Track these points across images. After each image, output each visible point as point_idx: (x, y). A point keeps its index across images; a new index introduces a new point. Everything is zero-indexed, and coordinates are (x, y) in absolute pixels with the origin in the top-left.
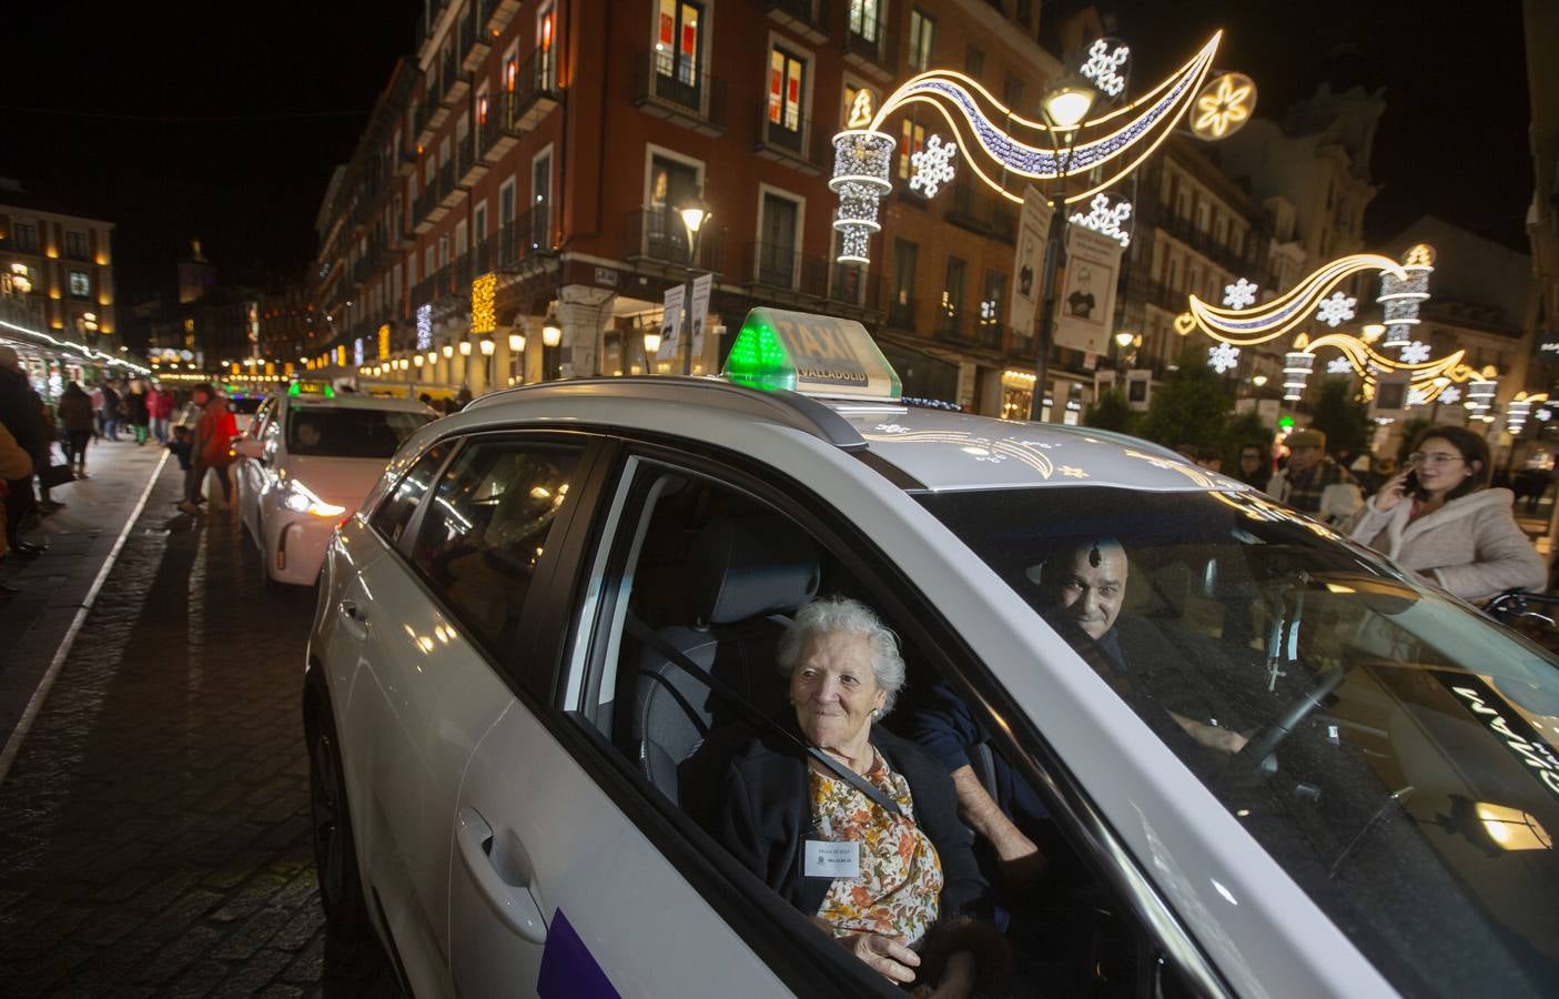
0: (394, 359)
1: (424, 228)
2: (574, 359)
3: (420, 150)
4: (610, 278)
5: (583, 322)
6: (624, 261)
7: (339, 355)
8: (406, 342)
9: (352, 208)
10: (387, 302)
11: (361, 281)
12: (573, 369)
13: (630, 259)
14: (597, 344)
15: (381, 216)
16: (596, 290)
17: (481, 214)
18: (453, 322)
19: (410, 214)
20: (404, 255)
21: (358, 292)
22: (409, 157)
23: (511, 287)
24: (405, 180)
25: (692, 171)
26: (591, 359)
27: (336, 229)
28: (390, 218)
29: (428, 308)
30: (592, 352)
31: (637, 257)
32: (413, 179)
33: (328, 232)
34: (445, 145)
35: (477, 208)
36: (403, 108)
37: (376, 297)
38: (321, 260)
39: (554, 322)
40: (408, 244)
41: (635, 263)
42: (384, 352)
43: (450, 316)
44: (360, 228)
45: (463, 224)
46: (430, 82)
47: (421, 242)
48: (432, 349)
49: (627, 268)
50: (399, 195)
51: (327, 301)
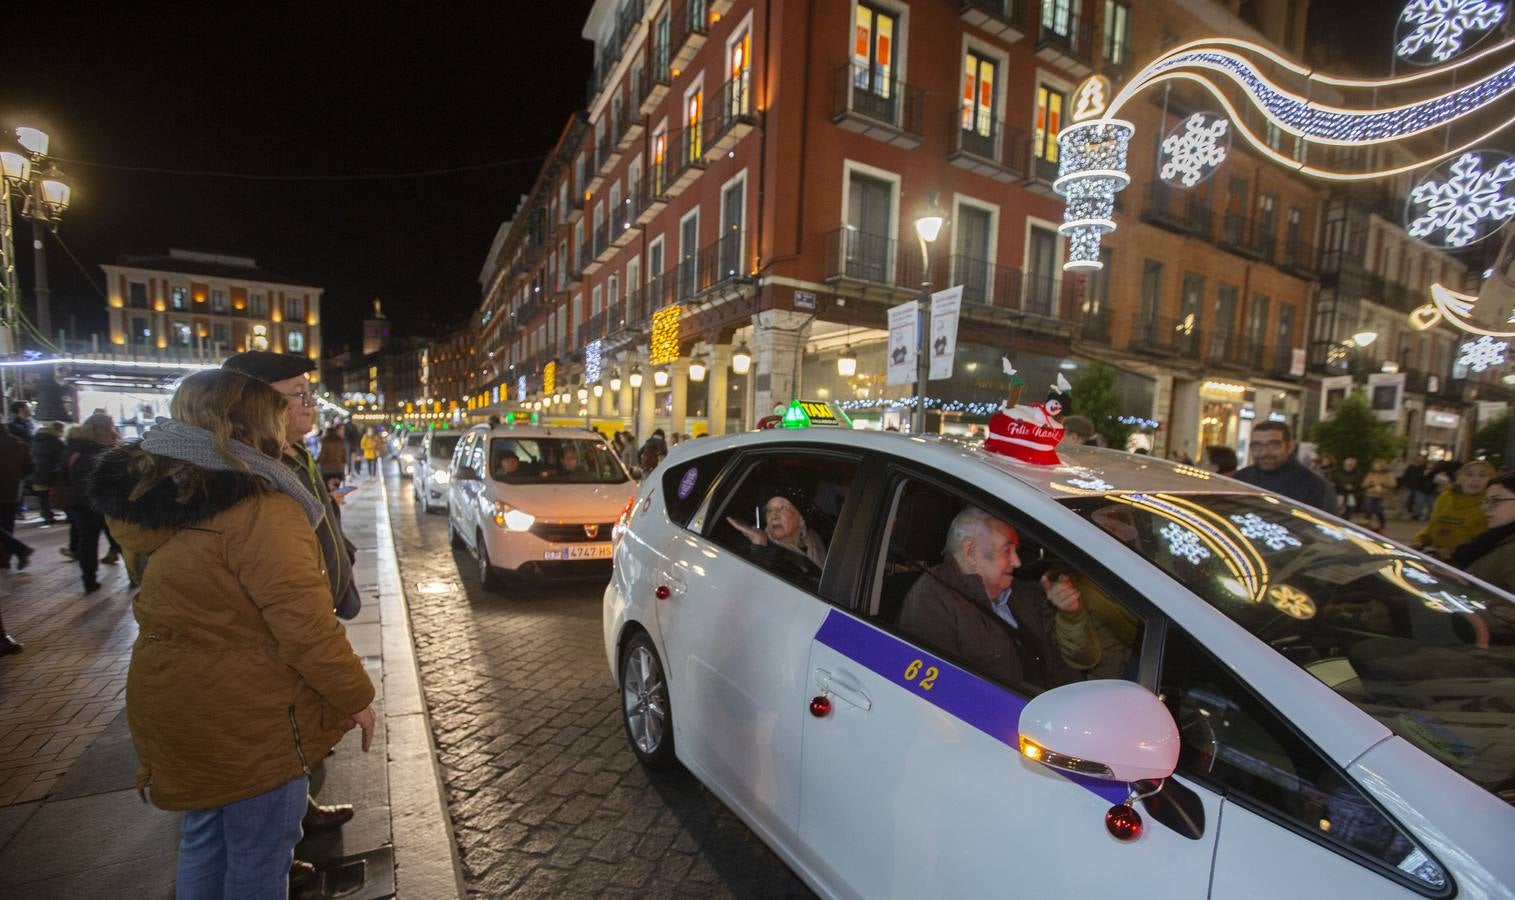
0: (556, 393)
1: (592, 269)
2: (772, 386)
3: (588, 197)
4: (809, 301)
5: (781, 348)
6: (822, 282)
7: (500, 393)
8: (569, 378)
9: (515, 260)
10: (552, 340)
11: (524, 324)
12: (771, 396)
13: (828, 280)
14: (795, 370)
15: (545, 262)
16: (795, 313)
17: (657, 249)
18: (622, 356)
19: (577, 259)
20: (568, 297)
21: (520, 334)
22: (576, 204)
23: (695, 316)
24: (571, 227)
25: (886, 186)
26: (789, 387)
27: (499, 280)
28: (556, 264)
29: (598, 343)
30: (790, 378)
31: (836, 278)
32: (580, 224)
33: (492, 282)
34: (616, 188)
35: (653, 244)
36: (570, 162)
37: (539, 337)
38: (483, 308)
39: (743, 349)
40: (575, 285)
41: (834, 284)
42: (549, 388)
43: (619, 350)
44: (523, 276)
45: (636, 261)
46: (600, 133)
47: (587, 283)
48: (599, 383)
49: (824, 289)
50: (565, 241)
51: (488, 344)
